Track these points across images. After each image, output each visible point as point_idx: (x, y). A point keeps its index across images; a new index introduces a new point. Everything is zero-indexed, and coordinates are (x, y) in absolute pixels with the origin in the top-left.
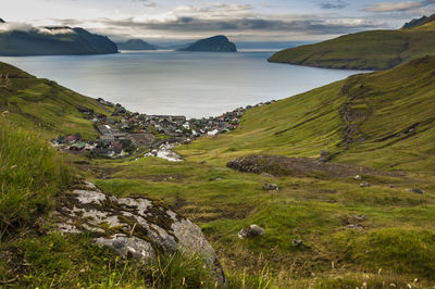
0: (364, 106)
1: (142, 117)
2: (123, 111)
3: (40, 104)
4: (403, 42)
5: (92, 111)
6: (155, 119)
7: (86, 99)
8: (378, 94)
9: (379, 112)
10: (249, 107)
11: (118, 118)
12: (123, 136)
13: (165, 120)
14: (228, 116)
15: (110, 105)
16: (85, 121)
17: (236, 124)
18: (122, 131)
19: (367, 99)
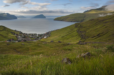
0: (83, 30)
1: (27, 34)
2: (22, 33)
3: (2, 32)
4: (84, 16)
5: (14, 33)
6: (30, 34)
7: (12, 30)
8: (85, 27)
9: (87, 31)
10: (52, 31)
11: (21, 34)
12: (24, 39)
13: (32, 35)
14: (48, 33)
15: (18, 31)
16: (13, 36)
17: (50, 35)
18: (23, 38)
19: (83, 29)
